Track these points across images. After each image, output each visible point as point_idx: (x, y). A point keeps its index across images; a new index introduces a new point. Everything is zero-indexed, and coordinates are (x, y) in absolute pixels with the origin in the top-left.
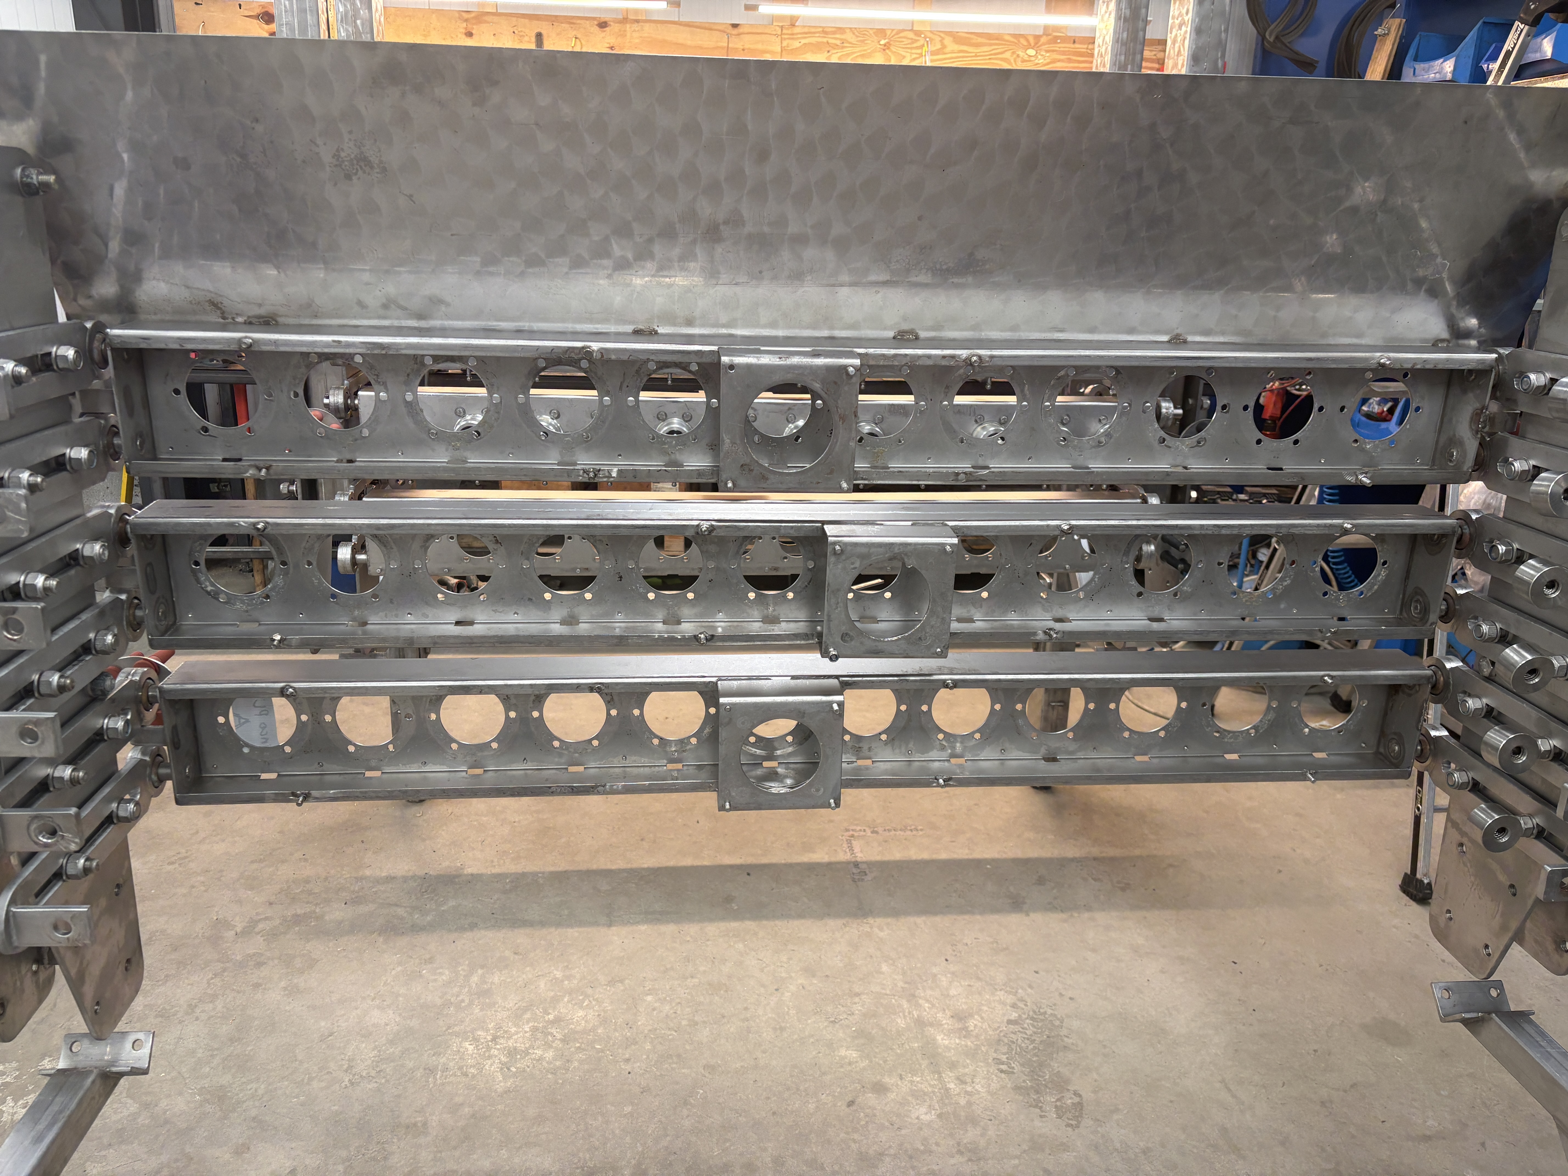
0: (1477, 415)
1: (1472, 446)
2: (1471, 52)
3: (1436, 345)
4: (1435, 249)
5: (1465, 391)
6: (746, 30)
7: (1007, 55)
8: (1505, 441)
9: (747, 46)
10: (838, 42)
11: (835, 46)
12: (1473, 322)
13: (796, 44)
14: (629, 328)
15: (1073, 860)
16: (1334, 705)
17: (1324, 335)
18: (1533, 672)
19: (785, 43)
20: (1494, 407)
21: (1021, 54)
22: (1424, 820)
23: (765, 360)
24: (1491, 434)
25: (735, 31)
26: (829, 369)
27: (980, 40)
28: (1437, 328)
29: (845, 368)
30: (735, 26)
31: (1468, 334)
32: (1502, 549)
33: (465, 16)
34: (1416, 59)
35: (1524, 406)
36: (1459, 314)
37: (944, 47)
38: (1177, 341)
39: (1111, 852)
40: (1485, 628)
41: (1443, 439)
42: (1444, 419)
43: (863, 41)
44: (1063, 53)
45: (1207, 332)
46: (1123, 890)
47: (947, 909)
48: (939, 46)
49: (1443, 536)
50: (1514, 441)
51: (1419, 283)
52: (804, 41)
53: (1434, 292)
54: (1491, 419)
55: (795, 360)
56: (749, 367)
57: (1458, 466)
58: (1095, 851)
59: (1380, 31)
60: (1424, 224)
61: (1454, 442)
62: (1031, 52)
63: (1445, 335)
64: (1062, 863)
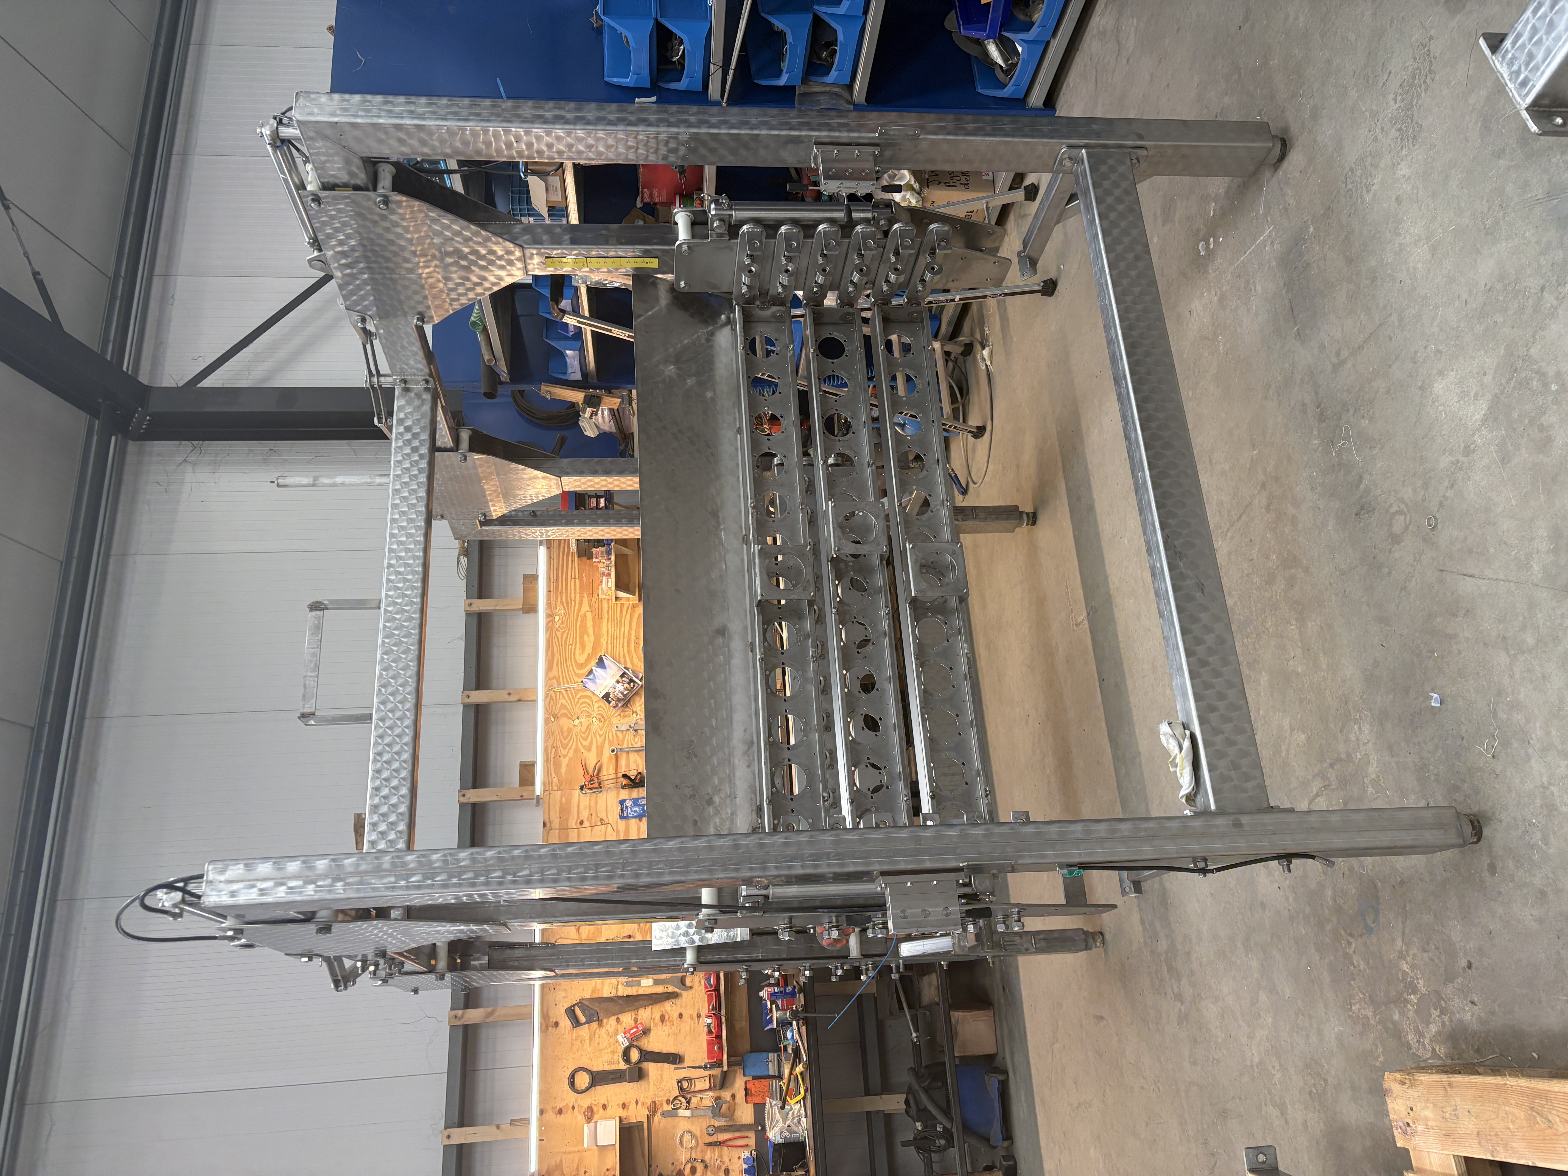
0: (761, 309)
1: (774, 309)
2: (563, 343)
3: (734, 330)
4: (696, 336)
5: (752, 315)
6: (547, 817)
7: (559, 634)
8: (771, 296)
9: (558, 815)
10: (554, 750)
11: (556, 752)
12: (723, 317)
13: (555, 780)
14: (750, 654)
15: (1066, 484)
16: (969, 354)
17: (733, 374)
18: (861, 270)
19: (555, 788)
20: (758, 303)
21: (558, 625)
22: (1006, 291)
23: (758, 582)
24: (769, 302)
25: (548, 825)
26: (760, 557)
27: (550, 653)
28: (727, 330)
29: (759, 551)
30: (544, 825)
31: (728, 318)
32: (815, 289)
33: (544, 1027)
34: (565, 373)
35: (756, 292)
36: (720, 323)
37: (554, 677)
38: (739, 431)
39: (1060, 464)
40: (850, 289)
41: (773, 320)
42: (766, 321)
43: (552, 733)
44: (557, 598)
45: (735, 419)
46: (1075, 449)
47: (1100, 549)
48: (554, 681)
49: (814, 313)
50: (770, 293)
51: (708, 340)
52: (553, 775)
53: (712, 334)
54: (762, 303)
55: (757, 570)
56: (761, 588)
57: (783, 312)
58: (1061, 474)
59: (548, 397)
60: (686, 341)
61: (774, 316)
62: (557, 619)
63: (729, 327)
64: (1069, 490)
